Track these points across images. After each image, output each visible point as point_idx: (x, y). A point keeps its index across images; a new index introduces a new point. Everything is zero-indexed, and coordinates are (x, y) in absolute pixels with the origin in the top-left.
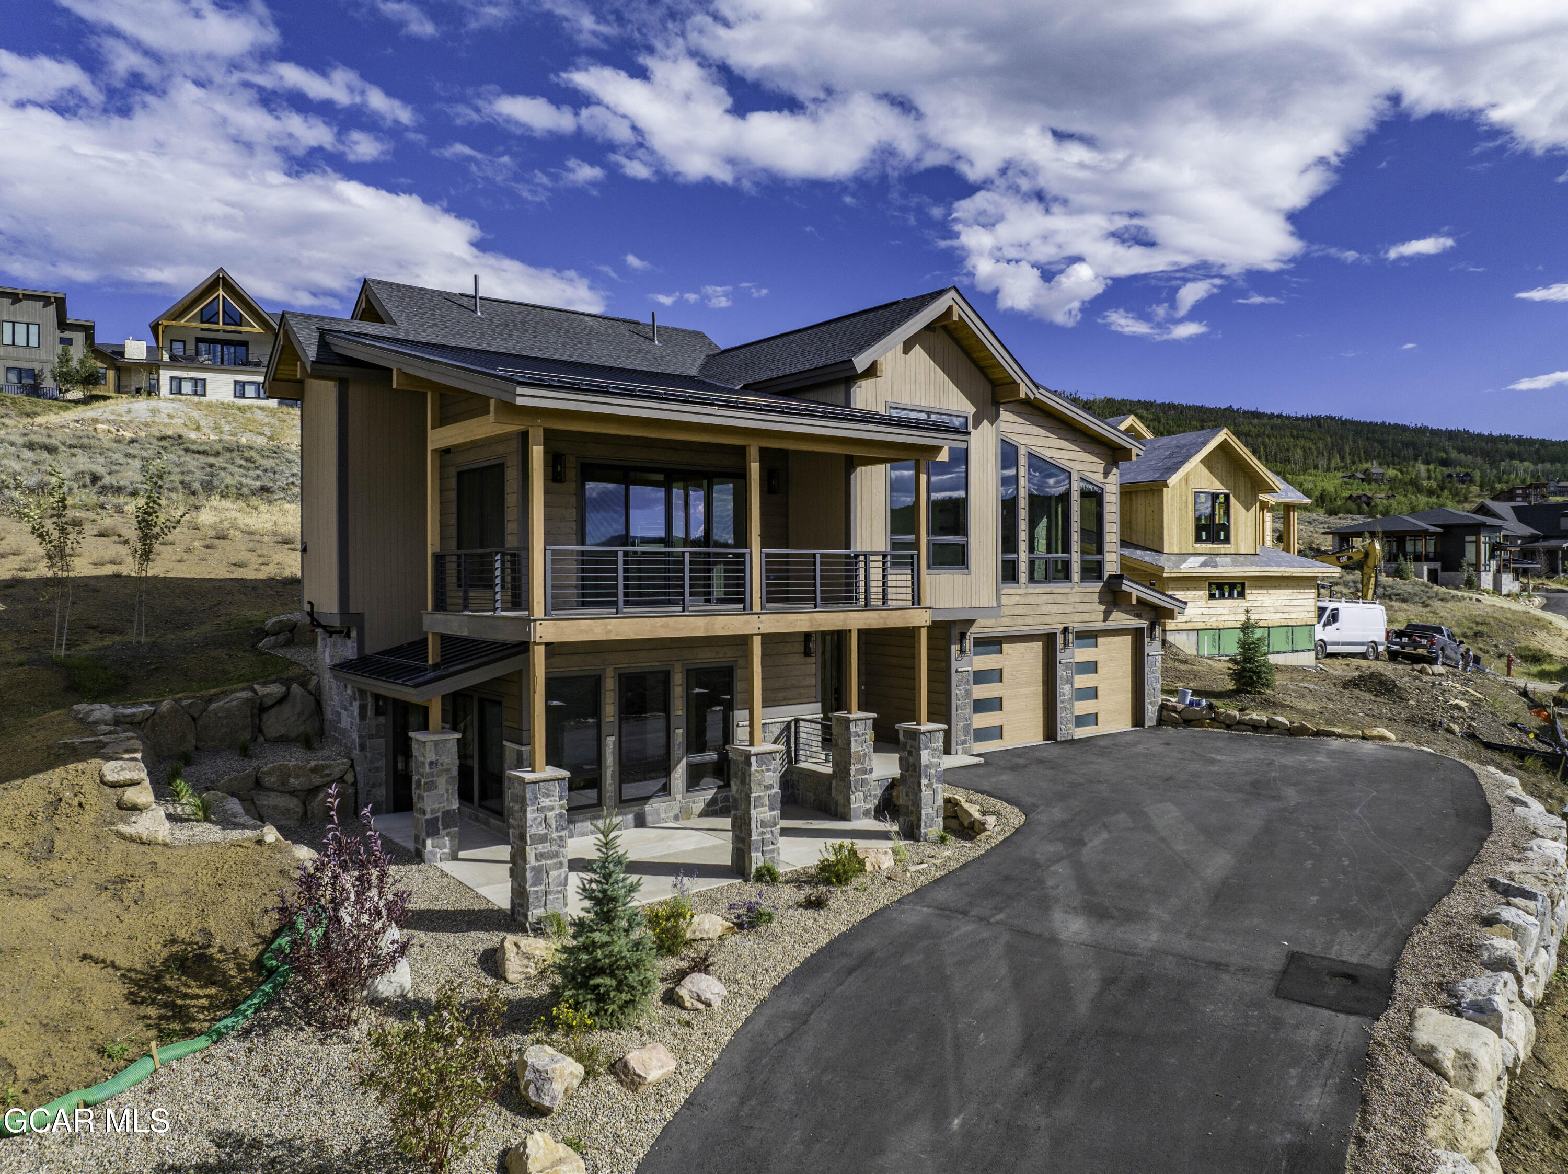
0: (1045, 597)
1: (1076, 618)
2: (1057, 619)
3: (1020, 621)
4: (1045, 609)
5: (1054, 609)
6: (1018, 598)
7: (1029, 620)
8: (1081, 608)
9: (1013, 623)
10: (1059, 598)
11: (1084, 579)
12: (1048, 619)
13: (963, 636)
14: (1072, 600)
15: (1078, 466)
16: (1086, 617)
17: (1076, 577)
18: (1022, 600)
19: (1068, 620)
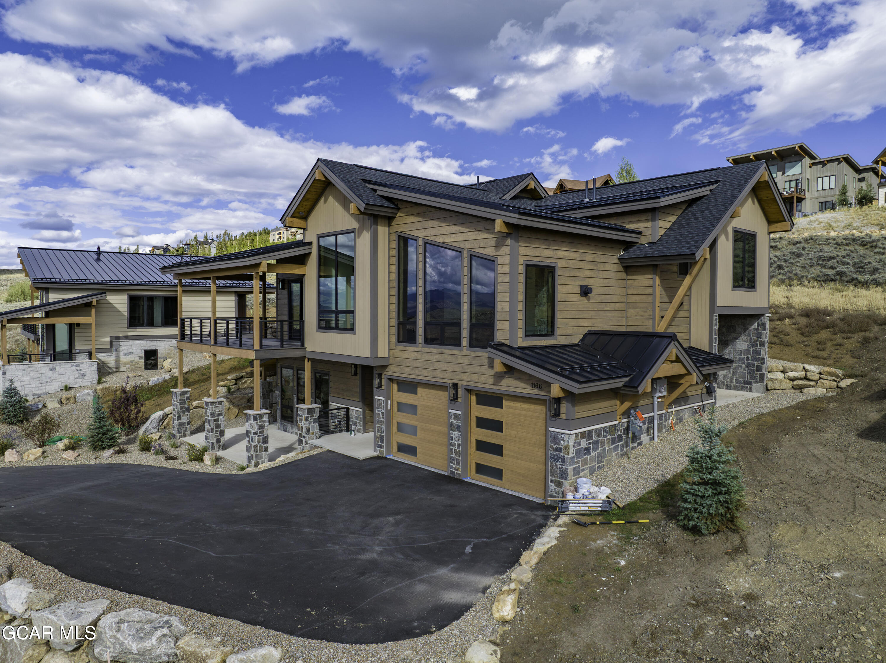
0: (437, 356)
1: (465, 377)
2: (447, 375)
3: (417, 372)
4: (437, 365)
5: (445, 366)
6: (416, 354)
7: (425, 372)
8: (470, 369)
9: (412, 372)
10: (449, 358)
11: (472, 345)
12: (439, 374)
13: (380, 375)
14: (461, 361)
15: (468, 245)
16: (475, 377)
17: (465, 342)
18: (419, 356)
19: (458, 377)
